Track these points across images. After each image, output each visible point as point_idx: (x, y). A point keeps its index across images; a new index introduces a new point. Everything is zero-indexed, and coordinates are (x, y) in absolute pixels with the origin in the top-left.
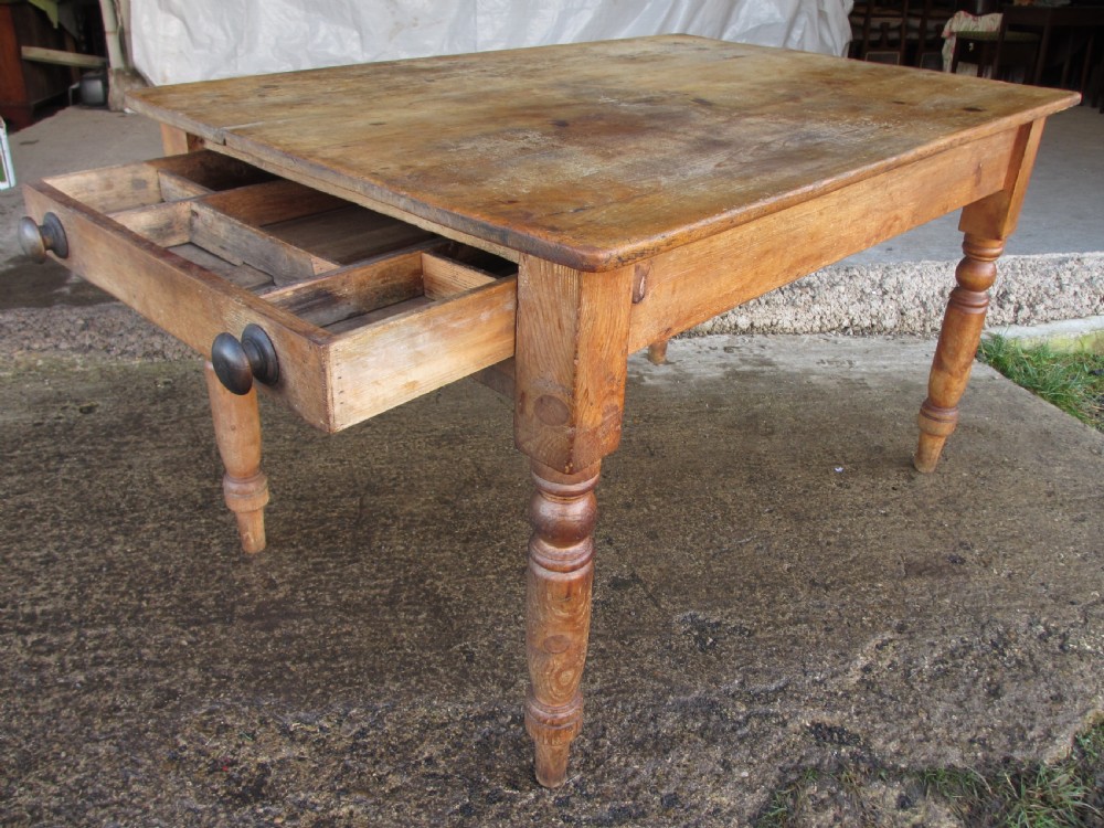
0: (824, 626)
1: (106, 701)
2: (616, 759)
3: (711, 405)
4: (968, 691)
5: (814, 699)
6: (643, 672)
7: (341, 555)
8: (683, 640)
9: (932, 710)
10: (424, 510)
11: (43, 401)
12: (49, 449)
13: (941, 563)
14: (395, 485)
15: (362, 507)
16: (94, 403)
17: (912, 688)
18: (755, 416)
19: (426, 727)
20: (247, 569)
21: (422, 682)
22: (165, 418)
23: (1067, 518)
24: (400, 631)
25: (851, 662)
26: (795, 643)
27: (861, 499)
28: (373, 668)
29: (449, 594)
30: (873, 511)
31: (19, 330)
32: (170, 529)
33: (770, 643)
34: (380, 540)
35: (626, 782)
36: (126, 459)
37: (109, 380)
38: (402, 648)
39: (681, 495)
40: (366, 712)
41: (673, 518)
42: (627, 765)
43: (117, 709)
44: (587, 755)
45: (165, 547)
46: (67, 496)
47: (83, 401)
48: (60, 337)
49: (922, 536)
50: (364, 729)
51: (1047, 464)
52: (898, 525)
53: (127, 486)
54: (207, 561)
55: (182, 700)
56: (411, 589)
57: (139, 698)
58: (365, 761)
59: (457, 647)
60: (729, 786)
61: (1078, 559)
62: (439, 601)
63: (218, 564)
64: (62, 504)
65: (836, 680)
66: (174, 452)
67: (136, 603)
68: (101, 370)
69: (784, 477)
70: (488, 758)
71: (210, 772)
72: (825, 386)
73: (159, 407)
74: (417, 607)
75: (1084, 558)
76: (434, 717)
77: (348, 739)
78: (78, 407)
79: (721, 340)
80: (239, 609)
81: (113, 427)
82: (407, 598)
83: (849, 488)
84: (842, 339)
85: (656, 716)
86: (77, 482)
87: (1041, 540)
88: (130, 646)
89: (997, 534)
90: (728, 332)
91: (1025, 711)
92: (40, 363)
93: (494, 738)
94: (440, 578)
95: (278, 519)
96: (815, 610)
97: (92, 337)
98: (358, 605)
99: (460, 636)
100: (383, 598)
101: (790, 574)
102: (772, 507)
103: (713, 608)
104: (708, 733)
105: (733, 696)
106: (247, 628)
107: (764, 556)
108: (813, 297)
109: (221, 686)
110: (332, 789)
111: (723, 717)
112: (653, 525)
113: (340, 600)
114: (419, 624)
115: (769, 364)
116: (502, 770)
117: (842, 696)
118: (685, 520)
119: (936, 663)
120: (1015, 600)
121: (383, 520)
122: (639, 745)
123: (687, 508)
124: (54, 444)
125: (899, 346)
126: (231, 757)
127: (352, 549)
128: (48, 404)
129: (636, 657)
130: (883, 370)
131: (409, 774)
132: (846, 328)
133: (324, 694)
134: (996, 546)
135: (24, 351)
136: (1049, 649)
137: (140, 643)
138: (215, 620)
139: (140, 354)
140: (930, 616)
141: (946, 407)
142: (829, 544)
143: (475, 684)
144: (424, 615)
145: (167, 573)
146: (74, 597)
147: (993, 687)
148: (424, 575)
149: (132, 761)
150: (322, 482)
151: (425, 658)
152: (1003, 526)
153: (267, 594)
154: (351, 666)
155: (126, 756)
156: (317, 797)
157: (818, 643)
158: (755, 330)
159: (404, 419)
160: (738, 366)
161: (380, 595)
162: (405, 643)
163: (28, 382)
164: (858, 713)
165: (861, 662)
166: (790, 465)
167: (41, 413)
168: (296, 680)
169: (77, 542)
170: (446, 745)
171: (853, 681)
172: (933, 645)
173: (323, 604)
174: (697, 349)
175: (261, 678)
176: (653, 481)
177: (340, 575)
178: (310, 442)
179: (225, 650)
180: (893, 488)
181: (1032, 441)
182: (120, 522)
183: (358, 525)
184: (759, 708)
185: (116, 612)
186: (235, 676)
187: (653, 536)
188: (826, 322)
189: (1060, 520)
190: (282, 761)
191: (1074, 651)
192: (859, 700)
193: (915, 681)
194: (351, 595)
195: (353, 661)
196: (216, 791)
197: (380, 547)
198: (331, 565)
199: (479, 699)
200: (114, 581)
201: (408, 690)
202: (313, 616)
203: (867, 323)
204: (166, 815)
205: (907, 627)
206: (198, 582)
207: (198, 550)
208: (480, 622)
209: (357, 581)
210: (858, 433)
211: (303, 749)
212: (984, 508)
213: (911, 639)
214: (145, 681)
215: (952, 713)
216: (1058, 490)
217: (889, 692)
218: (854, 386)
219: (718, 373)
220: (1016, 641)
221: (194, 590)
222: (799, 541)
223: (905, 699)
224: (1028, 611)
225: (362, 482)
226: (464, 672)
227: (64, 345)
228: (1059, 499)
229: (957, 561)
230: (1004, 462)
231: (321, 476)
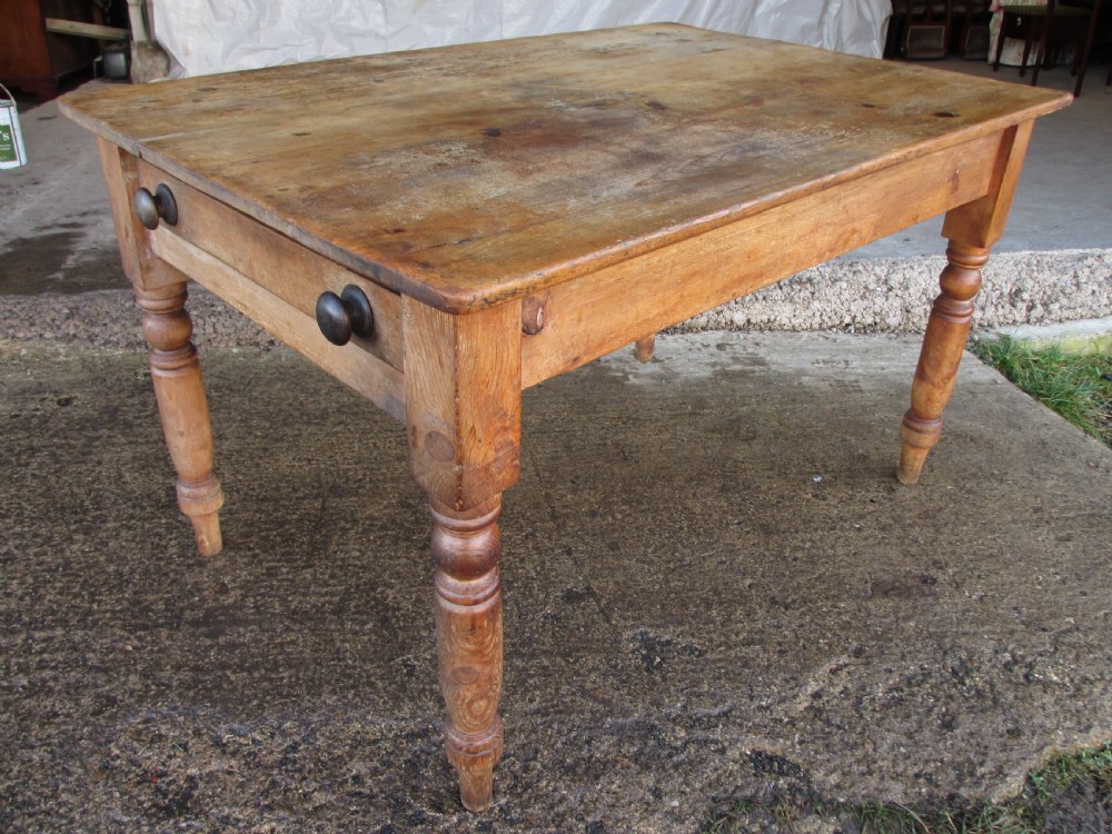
0: (778, 648)
1: (45, 707)
2: (544, 783)
3: (694, 407)
4: (920, 721)
5: (756, 726)
6: (584, 692)
7: (296, 560)
8: (630, 659)
9: (879, 742)
10: (384, 514)
11: (23, 392)
12: (22, 442)
13: (910, 582)
14: (359, 487)
15: (323, 509)
16: (73, 395)
17: (861, 716)
18: (738, 419)
19: (358, 743)
20: (201, 572)
21: (359, 696)
22: (141, 411)
23: (1052, 536)
24: (343, 641)
25: (801, 686)
26: (745, 665)
27: (836, 511)
28: (312, 680)
29: (398, 603)
30: (847, 526)
31: (5, 318)
32: (129, 528)
33: (719, 665)
34: (337, 545)
35: (552, 807)
36: (96, 454)
37: (90, 370)
38: (344, 659)
39: (649, 503)
40: (300, 726)
41: (637, 528)
42: (555, 790)
43: (56, 715)
44: (516, 777)
45: (123, 547)
46: (34, 491)
47: (62, 392)
48: (45, 326)
49: (894, 554)
50: (295, 743)
51: (1038, 478)
52: (871, 541)
53: (93, 482)
54: (163, 563)
55: (120, 708)
56: (361, 597)
57: (78, 704)
58: (293, 777)
59: (399, 660)
60: (657, 815)
61: (1057, 582)
62: (387, 610)
63: (173, 567)
64: (28, 500)
65: (783, 706)
66: (144, 448)
67: (87, 605)
68: (84, 361)
69: (759, 487)
70: (415, 778)
71: (139, 783)
72: (816, 388)
73: (136, 400)
74: (365, 617)
75: (1063, 582)
76: (367, 733)
77: (280, 753)
78: (56, 399)
79: (715, 337)
80: (188, 614)
81: (87, 421)
82: (356, 606)
83: (825, 499)
84: (842, 336)
85: (591, 739)
86: (45, 477)
87: (1020, 560)
88: (76, 649)
89: (975, 554)
90: (723, 328)
91: (978, 745)
92: (24, 352)
93: (423, 757)
94: (391, 586)
95: (238, 520)
96: (771, 630)
97: (76, 326)
98: (306, 612)
99: (403, 648)
100: (331, 607)
101: (750, 591)
102: (741, 518)
103: (664, 626)
104: (643, 758)
105: (674, 720)
106: (193, 635)
107: (727, 570)
108: (813, 294)
109: (160, 694)
110: (257, 805)
111: (661, 743)
112: (616, 535)
113: (288, 607)
114: (364, 635)
115: (761, 362)
116: (429, 791)
117: (787, 723)
118: (650, 530)
119: (891, 690)
120: (983, 624)
121: (343, 523)
122: (570, 770)
123: (653, 518)
124: (28, 438)
125: (901, 345)
126: (162, 768)
127: (308, 554)
128: (27, 395)
129: (579, 675)
130: (879, 371)
131: (334, 793)
132: (848, 325)
133: (260, 706)
134: (971, 566)
135: (9, 340)
136: (1013, 678)
137: (87, 647)
138: (162, 626)
139: (123, 344)
140: (891, 640)
141: (928, 418)
142: (795, 559)
143: (412, 699)
144: (369, 626)
145: (121, 575)
146: (27, 598)
147: (948, 718)
148: (376, 583)
149: (64, 769)
150: (287, 482)
151: (365, 671)
152: (983, 544)
153: (216, 600)
154: (290, 677)
155: (59, 764)
156: (241, 813)
157: (769, 666)
158: (751, 327)
159: (378, 417)
160: (729, 365)
161: (330, 603)
162: (348, 654)
163: (10, 371)
164: (801, 742)
165: (812, 687)
166: (767, 473)
167: (19, 404)
168: (234, 690)
169: (38, 540)
170: (376, 763)
171: (801, 708)
172: (890, 671)
173: (272, 610)
174: (688, 345)
175: (200, 687)
176: (622, 487)
177: (292, 581)
178: (281, 439)
179: (169, 657)
180: (872, 501)
181: (1026, 452)
182: (81, 521)
183: (317, 529)
184: (699, 734)
185: (67, 614)
186: (175, 684)
187: (614, 546)
188: (826, 319)
189: (1044, 538)
190: (210, 774)
191: (1039, 681)
192: (804, 729)
193: (865, 709)
194: (300, 602)
195: (293, 671)
196: (141, 803)
197: (335, 552)
198: (284, 570)
199: (414, 716)
200: (69, 581)
201: (345, 704)
202: (260, 623)
203: (870, 320)
204: (90, 826)
205: (865, 651)
206: (151, 585)
207: (156, 551)
208: (424, 634)
209: (308, 588)
210: (844, 440)
211: (233, 762)
212: (965, 524)
213: (867, 664)
214: (87, 686)
215: (900, 745)
216: (1047, 506)
217: (837, 720)
218: (846, 388)
219: (705, 373)
220: (978, 670)
221: (146, 593)
222: (764, 556)
223: (853, 729)
224: (995, 637)
225: (327, 483)
226: (403, 688)
227: (48, 335)
228: (1046, 516)
229: (927, 581)
230: (992, 474)
231: (287, 476)
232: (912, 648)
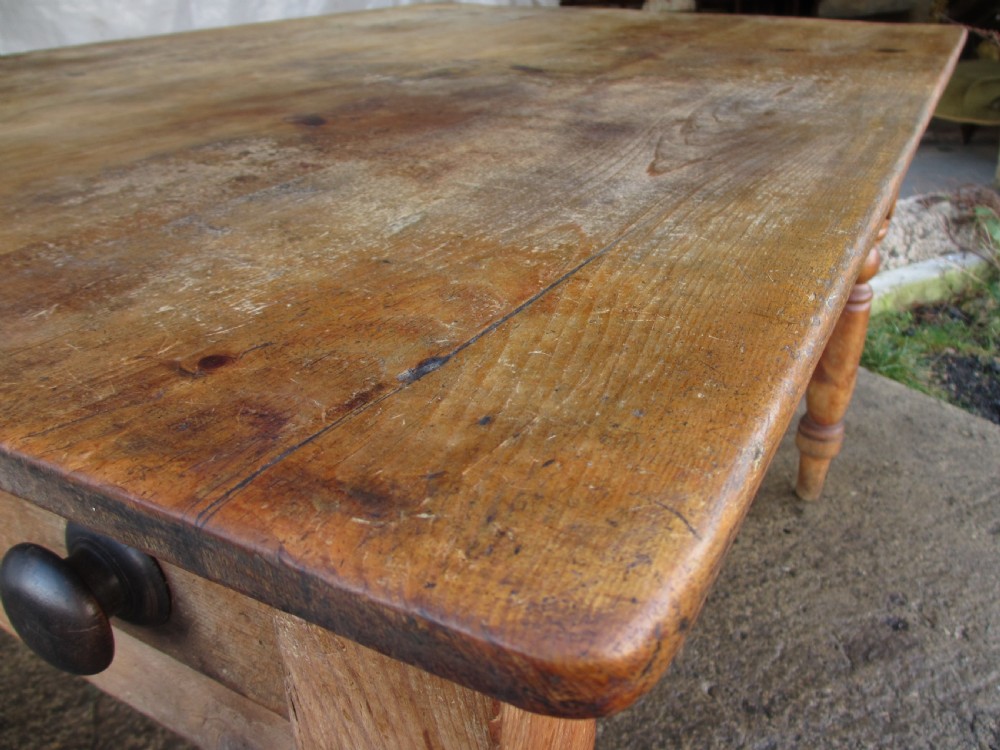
13: (882, 634)
15: (98, 720)
23: (983, 531)
30: (777, 571)
49: (845, 598)
51: (929, 461)
52: (813, 587)
87: (973, 570)
89: (924, 574)
101: (714, 700)
134: (930, 591)
141: (832, 424)
142: (744, 636)
152: (925, 559)
180: (786, 531)
181: (900, 433)
189: (978, 535)
212: (893, 537)
216: (956, 494)
222: (707, 641)
228: (963, 507)
229: (899, 626)
230: (885, 468)
231: (34, 674)
232: (934, 733)
